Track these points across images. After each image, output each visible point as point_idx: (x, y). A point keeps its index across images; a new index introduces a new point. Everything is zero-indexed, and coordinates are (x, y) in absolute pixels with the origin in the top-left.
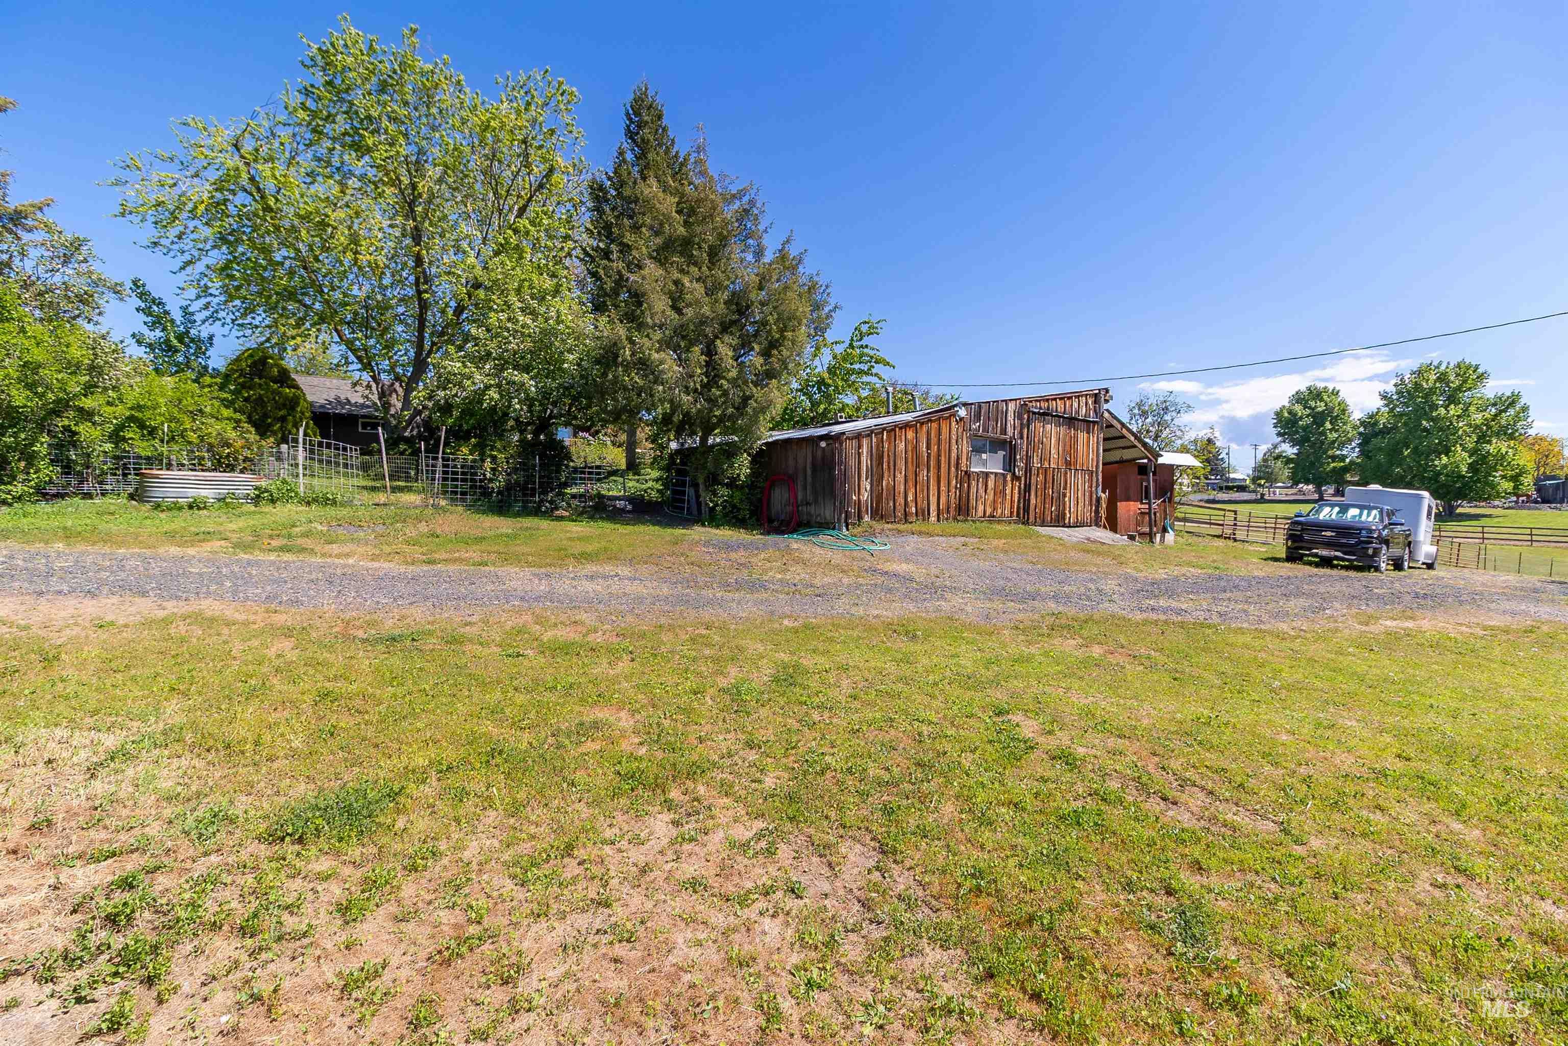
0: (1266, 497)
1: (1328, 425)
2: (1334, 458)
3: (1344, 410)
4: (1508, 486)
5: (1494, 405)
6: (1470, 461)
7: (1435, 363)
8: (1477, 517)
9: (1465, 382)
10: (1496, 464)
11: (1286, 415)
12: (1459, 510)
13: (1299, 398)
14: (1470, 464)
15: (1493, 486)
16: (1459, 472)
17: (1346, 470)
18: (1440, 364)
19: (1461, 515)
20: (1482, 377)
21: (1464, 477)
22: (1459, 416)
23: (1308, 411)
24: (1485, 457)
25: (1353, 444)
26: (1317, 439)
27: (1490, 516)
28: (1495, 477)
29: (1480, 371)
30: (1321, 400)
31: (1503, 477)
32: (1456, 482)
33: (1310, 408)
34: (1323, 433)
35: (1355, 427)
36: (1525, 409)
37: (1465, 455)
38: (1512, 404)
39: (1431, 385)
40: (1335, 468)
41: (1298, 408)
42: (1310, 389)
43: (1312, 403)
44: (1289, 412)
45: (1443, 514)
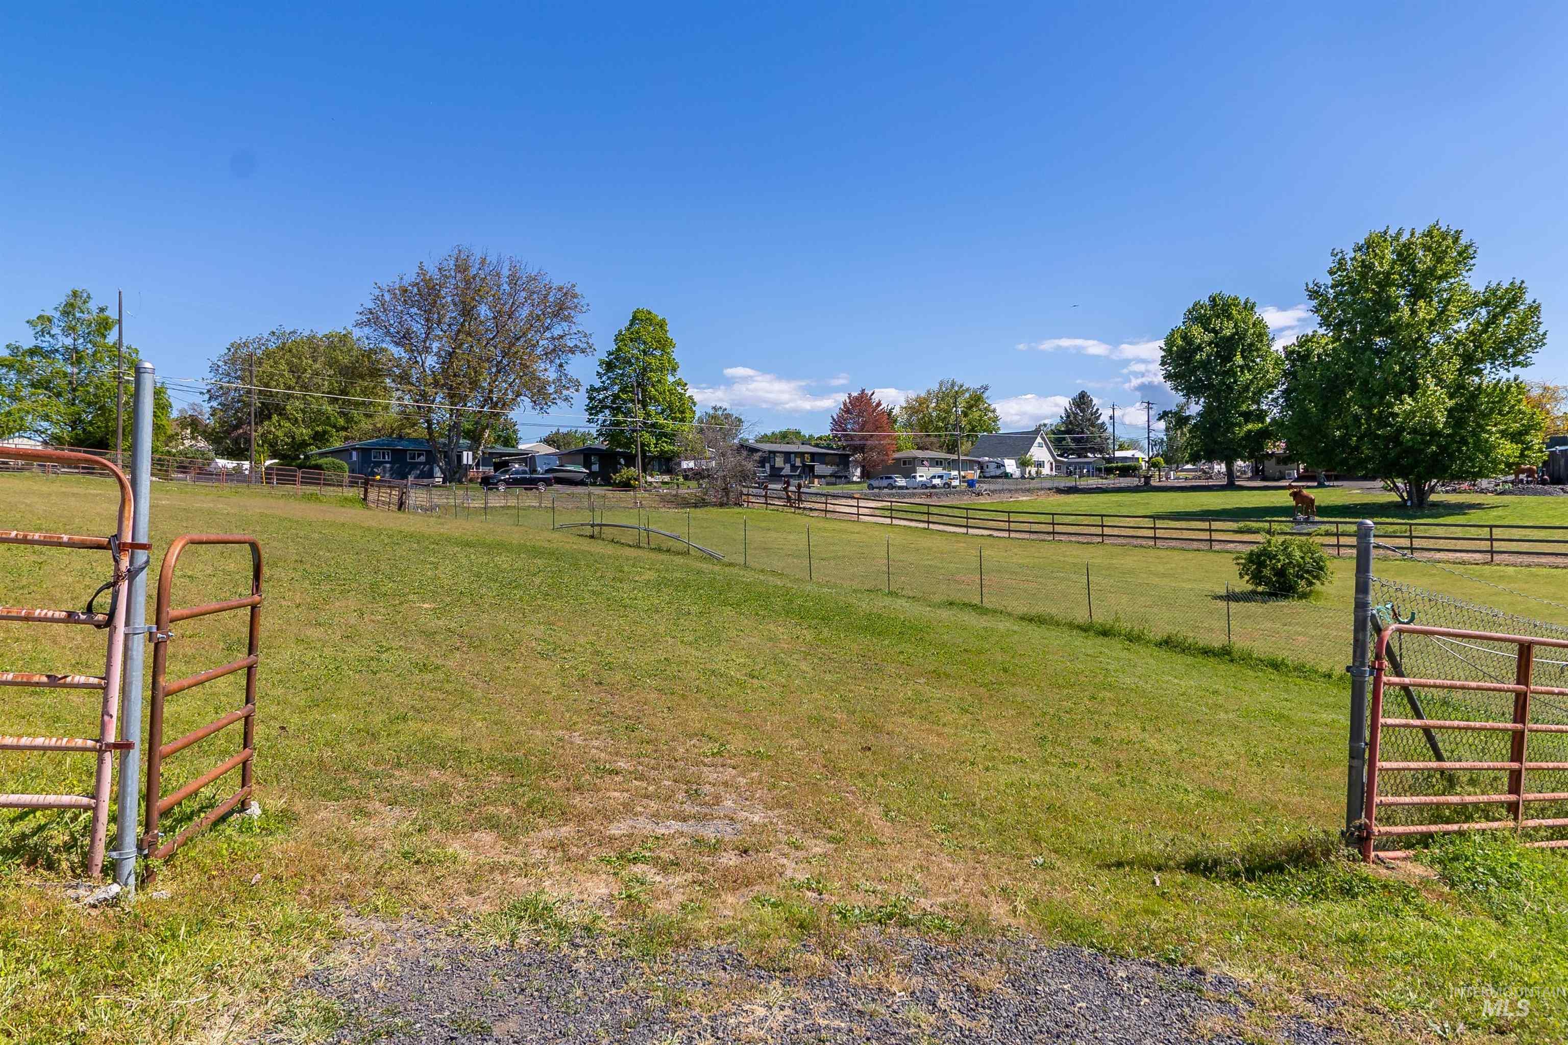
0: (1154, 482)
1: (1239, 360)
2: (1248, 416)
3: (1260, 335)
4: (1508, 449)
5: (1486, 303)
6: (1450, 403)
7: (1392, 232)
8: (1460, 509)
9: (1440, 260)
10: (1492, 411)
11: (1180, 342)
12: (1433, 498)
13: (1197, 317)
14: (1450, 411)
15: (1487, 450)
16: (1432, 426)
17: (1265, 434)
18: (1399, 233)
19: (1435, 505)
20: (1465, 256)
21: (1439, 434)
22: (1432, 323)
23: (1211, 336)
24: (1474, 396)
25: (1276, 393)
26: (1223, 383)
27: (1479, 506)
28: (1491, 433)
29: (1463, 241)
30: (1230, 317)
31: (1504, 434)
32: (1429, 444)
33: (1214, 331)
34: (1231, 373)
35: (1277, 363)
36: (1534, 309)
37: (1441, 392)
38: (1513, 302)
39: (1386, 267)
40: (1250, 431)
41: (1197, 331)
42: (1213, 300)
43: (1216, 323)
44: (1185, 338)
45: (1409, 503)
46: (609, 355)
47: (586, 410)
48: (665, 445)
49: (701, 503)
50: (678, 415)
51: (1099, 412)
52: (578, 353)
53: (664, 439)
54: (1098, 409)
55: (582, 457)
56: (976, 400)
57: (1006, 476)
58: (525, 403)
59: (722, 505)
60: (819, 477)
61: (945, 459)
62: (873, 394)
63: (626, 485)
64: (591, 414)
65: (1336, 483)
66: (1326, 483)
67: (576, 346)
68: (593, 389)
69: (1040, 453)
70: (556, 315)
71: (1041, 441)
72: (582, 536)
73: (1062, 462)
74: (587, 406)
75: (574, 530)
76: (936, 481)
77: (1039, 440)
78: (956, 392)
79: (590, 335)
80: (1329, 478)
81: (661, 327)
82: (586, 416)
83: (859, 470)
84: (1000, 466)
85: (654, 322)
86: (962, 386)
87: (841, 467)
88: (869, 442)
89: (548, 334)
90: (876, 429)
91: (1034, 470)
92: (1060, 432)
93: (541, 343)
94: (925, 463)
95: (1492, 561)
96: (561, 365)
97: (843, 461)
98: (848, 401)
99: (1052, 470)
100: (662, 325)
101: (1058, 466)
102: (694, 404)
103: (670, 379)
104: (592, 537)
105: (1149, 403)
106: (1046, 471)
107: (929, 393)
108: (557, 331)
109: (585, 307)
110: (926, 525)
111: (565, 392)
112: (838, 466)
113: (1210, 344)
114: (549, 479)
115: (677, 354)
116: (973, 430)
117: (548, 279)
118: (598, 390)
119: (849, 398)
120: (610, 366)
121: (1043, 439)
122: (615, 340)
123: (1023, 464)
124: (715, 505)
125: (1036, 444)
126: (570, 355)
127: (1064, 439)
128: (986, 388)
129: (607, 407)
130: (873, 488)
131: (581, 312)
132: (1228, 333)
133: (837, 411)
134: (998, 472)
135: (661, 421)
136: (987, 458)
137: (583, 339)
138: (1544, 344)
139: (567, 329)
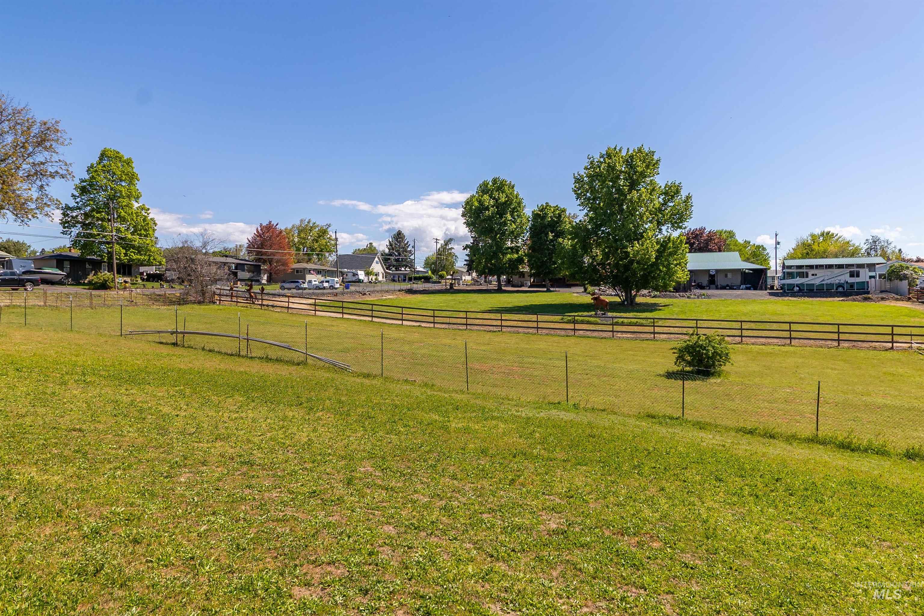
1: (509, 217)
8: (652, 306)
11: (476, 204)
13: (484, 189)
17: (519, 261)
19: (640, 304)
23: (493, 202)
30: (503, 191)
33: (495, 199)
34: (504, 224)
36: (689, 198)
38: (677, 192)
40: (511, 259)
41: (485, 198)
42: (495, 181)
43: (496, 194)
44: (480, 202)
45: (626, 303)
46: (82, 182)
47: (61, 224)
48: (132, 254)
49: (182, 301)
50: (143, 232)
51: (409, 243)
52: (57, 178)
53: (132, 250)
54: (408, 242)
55: (55, 261)
56: (323, 232)
57: (359, 281)
58: (7, 216)
59: (200, 303)
60: (241, 280)
61: (323, 270)
62: (277, 225)
63: (104, 286)
64: (64, 227)
65: (557, 289)
66: (551, 289)
67: (57, 172)
68: (68, 208)
69: (377, 267)
70: (39, 144)
71: (378, 260)
72: (161, 343)
73: (389, 273)
74: (61, 220)
75: (150, 338)
76: (326, 285)
77: (376, 259)
78: (311, 227)
79: (70, 164)
80: (552, 286)
81: (128, 164)
82: (61, 228)
83: (266, 276)
84: (355, 275)
85: (123, 159)
86: (314, 223)
87: (255, 273)
88: (276, 257)
89: (31, 160)
90: (281, 248)
91: (374, 278)
92: (387, 255)
93: (24, 166)
94: (312, 272)
95: (742, 342)
96: (42, 187)
97: (256, 269)
98: (259, 229)
99: (383, 278)
100: (128, 162)
101: (386, 275)
102: (155, 224)
103: (136, 205)
104: (175, 344)
105: (437, 239)
106: (380, 278)
107: (293, 226)
108: (39, 158)
109: (68, 141)
110: (370, 319)
111: (46, 209)
112: (253, 273)
113: (493, 206)
114: (36, 280)
115: (139, 186)
116: (321, 251)
117: (31, 115)
118: (72, 209)
119: (261, 226)
120: (83, 190)
121: (378, 258)
122: (88, 171)
123: (368, 274)
124: (195, 303)
125: (375, 262)
126: (50, 179)
127: (389, 259)
128: (329, 226)
129: (78, 222)
130: (285, 289)
131: (62, 144)
132: (503, 200)
133: (253, 235)
134: (354, 279)
135: (130, 236)
136: (346, 270)
137: (63, 167)
138: (691, 218)
139: (48, 157)
